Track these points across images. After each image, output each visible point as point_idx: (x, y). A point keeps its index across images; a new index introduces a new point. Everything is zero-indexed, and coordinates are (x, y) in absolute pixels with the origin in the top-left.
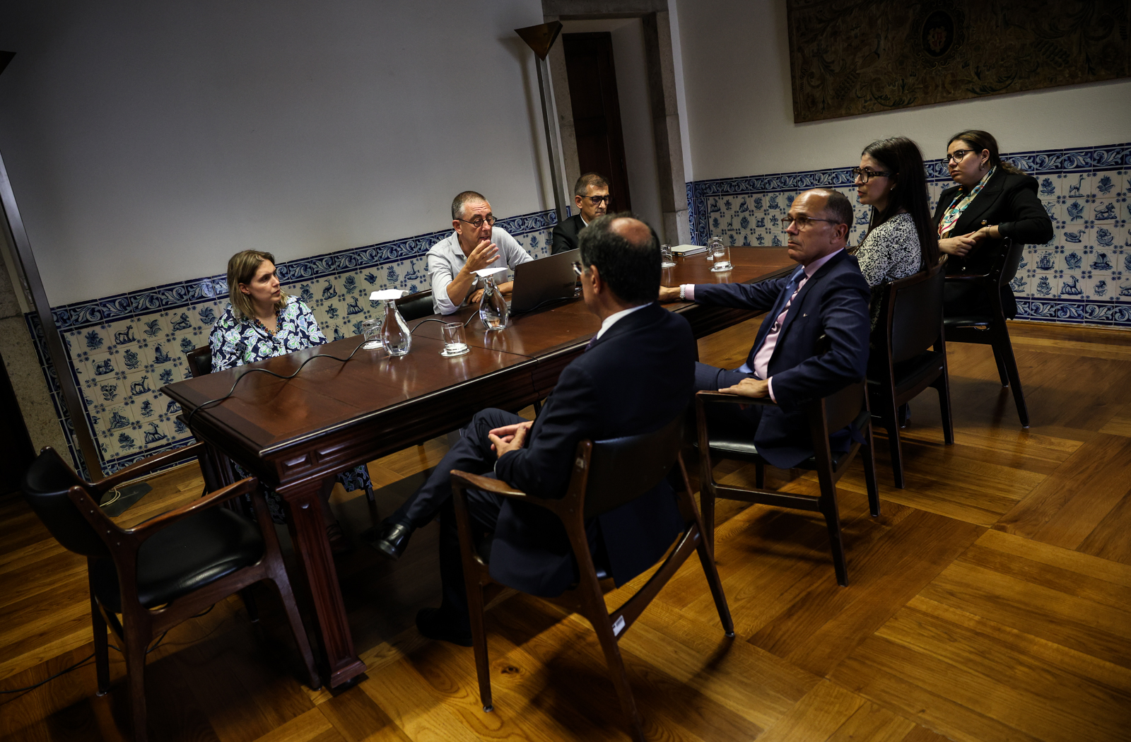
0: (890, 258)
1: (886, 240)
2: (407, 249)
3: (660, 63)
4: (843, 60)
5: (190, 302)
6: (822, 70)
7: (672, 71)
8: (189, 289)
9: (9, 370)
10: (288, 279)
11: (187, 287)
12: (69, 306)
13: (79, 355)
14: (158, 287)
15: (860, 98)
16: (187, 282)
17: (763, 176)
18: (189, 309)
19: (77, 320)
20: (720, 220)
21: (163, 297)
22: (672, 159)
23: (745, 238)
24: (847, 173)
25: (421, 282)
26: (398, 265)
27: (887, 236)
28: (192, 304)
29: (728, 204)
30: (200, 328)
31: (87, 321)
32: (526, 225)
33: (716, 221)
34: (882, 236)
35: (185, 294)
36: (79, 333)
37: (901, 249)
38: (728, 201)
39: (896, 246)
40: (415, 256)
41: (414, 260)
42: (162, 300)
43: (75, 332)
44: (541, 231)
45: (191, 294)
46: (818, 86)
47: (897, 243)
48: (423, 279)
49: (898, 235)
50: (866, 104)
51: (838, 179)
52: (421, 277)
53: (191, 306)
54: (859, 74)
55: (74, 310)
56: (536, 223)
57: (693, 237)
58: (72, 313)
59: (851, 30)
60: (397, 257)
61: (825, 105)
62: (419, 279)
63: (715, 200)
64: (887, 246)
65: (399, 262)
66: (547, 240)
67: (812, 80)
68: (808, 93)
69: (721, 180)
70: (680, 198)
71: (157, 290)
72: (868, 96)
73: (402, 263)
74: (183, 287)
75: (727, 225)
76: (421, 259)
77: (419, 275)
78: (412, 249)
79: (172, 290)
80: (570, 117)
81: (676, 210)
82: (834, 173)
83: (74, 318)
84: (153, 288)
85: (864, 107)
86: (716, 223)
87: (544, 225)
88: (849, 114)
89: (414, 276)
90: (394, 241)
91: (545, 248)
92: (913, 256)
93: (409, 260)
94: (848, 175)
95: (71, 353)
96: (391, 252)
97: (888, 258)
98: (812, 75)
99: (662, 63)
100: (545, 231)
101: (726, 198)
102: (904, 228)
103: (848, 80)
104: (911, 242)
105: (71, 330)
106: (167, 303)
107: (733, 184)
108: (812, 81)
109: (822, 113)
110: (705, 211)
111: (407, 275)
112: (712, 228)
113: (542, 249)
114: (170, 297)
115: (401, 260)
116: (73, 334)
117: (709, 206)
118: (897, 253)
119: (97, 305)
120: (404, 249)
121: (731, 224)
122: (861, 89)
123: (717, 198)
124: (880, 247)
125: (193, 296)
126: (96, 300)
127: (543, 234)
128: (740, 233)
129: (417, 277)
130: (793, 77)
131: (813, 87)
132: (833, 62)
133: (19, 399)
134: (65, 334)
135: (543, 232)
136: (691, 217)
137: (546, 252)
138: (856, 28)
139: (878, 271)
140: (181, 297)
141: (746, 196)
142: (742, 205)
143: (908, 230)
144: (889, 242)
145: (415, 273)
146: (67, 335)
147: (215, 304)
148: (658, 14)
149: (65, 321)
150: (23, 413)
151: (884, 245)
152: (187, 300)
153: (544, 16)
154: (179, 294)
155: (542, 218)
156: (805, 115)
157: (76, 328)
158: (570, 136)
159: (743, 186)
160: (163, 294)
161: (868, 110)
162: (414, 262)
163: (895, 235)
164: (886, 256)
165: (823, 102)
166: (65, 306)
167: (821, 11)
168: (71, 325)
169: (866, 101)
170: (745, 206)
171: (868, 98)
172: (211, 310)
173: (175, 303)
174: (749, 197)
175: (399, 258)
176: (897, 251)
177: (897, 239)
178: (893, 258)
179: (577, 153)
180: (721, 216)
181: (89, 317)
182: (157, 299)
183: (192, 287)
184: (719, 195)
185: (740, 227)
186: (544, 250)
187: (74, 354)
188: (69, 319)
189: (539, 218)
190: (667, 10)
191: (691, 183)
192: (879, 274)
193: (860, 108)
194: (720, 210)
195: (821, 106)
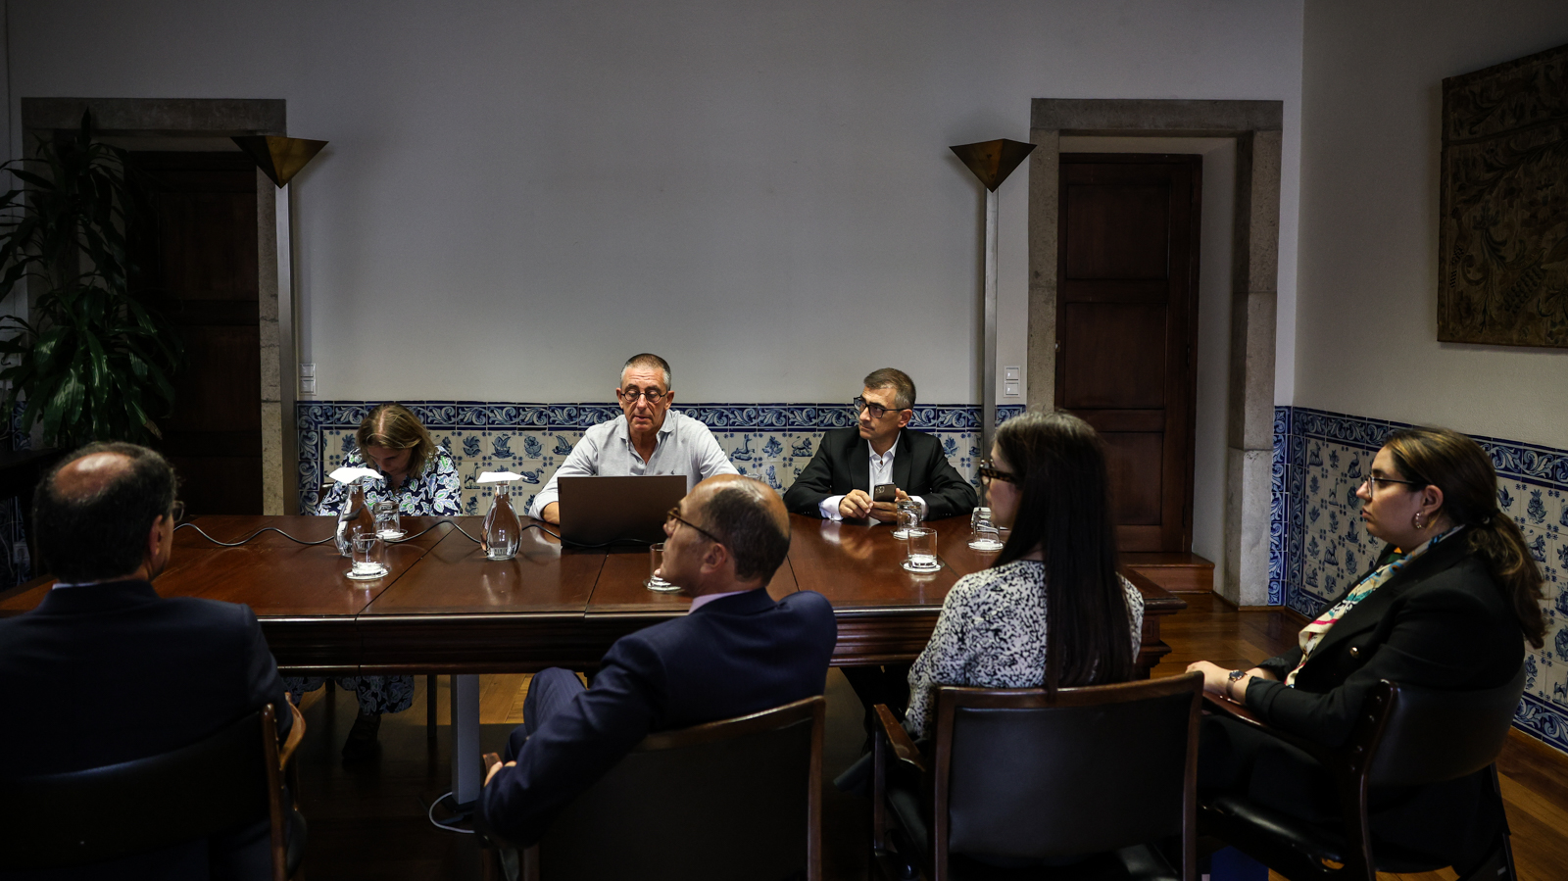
0: (962, 640)
1: (965, 602)
2: (743, 418)
3: (1249, 210)
4: (1521, 241)
5: (457, 426)
6: (1487, 255)
7: (1274, 224)
8: (460, 411)
9: (265, 455)
10: (576, 424)
11: (458, 408)
12: (336, 402)
13: (331, 457)
14: (428, 402)
15: (1544, 316)
16: (459, 403)
17: (1386, 422)
18: (453, 434)
19: (339, 419)
20: (1321, 482)
21: (430, 414)
22: (1249, 363)
23: (1352, 524)
24: (1515, 453)
25: (754, 466)
26: (726, 436)
27: (968, 595)
28: (458, 428)
29: (1334, 456)
30: (460, 458)
31: (349, 422)
32: (941, 419)
33: (1315, 480)
34: (961, 593)
35: (454, 416)
36: (338, 433)
37: (987, 630)
38: (1334, 452)
39: (978, 620)
40: (754, 430)
41: (751, 435)
42: (428, 417)
43: (334, 431)
44: (966, 434)
45: (461, 417)
46: (1477, 283)
47: (983, 615)
48: (758, 462)
49: (991, 600)
50: (1554, 330)
51: (1500, 459)
52: (755, 459)
53: (456, 431)
54: (1544, 271)
55: (340, 409)
56: (958, 420)
57: (1276, 499)
58: (337, 410)
59: (1538, 188)
60: (726, 425)
61: (1487, 318)
62: (752, 462)
63: (1317, 444)
64: (964, 616)
65: (728, 433)
66: (974, 448)
67: (1470, 269)
68: (1462, 292)
69: (1329, 413)
70: (1257, 428)
71: (426, 405)
72: (1558, 314)
73: (732, 436)
74: (454, 407)
75: (1328, 493)
76: (761, 436)
77: (753, 456)
78: (751, 419)
79: (441, 408)
80: (1051, 273)
81: (1245, 447)
82: (1494, 446)
83: (337, 416)
84: (422, 402)
85: (1551, 335)
86: (1315, 487)
87: (972, 425)
88: (1524, 344)
89: (746, 456)
90: (727, 404)
91: (969, 459)
92: (1014, 650)
93: (743, 434)
94: (1517, 456)
95: (325, 453)
96: (720, 418)
97: (960, 640)
98: (1470, 261)
99: (1253, 210)
100: (973, 434)
101: (1333, 446)
102: (1012, 589)
103: (1527, 279)
104: (1015, 622)
105: (331, 428)
106: (432, 422)
107: (1346, 425)
108: (1469, 272)
109: (1481, 332)
110: (1302, 461)
111: (735, 453)
112: (1308, 491)
113: (963, 460)
114: (437, 416)
115: (731, 430)
116: (331, 433)
117: (1309, 453)
118: (977, 634)
119: (362, 407)
120: (739, 417)
121: (1333, 494)
122: (1547, 299)
123: (1320, 442)
124: (953, 611)
125: (462, 420)
126: (362, 402)
127: (967, 438)
128: (1345, 513)
129: (749, 459)
130: (1442, 260)
131: (1470, 282)
132: (1504, 243)
133: (265, 488)
134: (325, 431)
135: (969, 436)
136: (1279, 465)
137: (969, 465)
138: (1547, 186)
139: (942, 657)
140: (449, 418)
141: (1360, 451)
142: (1354, 464)
143: (1016, 596)
144: (968, 609)
145: (747, 452)
146: (326, 432)
147: (484, 434)
148: (1259, 134)
149: (328, 418)
150: (265, 504)
151: (960, 610)
152: (454, 423)
153: (1031, 129)
154: (448, 414)
155: (972, 414)
156: (1454, 330)
157: (336, 428)
158: (1046, 302)
159: (1358, 432)
160: (431, 411)
161: (1557, 342)
162: (750, 437)
163: (983, 598)
164: (956, 633)
165: (1485, 311)
166: (331, 402)
167: (1492, 151)
168: (332, 423)
169: (1554, 325)
170: (1357, 468)
171: (1558, 321)
172: (477, 441)
173: (441, 423)
174: (1363, 453)
175: (729, 427)
176: (978, 630)
177: (986, 607)
178: (967, 641)
179: (1054, 329)
180: (1323, 476)
181: (351, 419)
182: (423, 414)
183: (463, 409)
184: (1323, 439)
185: (1346, 503)
186: (966, 463)
187: (327, 454)
188: (332, 416)
189: (965, 414)
190: (1278, 128)
191: (1288, 408)
192: (943, 663)
193: (1543, 335)
194: (1321, 464)
195: (1479, 318)
